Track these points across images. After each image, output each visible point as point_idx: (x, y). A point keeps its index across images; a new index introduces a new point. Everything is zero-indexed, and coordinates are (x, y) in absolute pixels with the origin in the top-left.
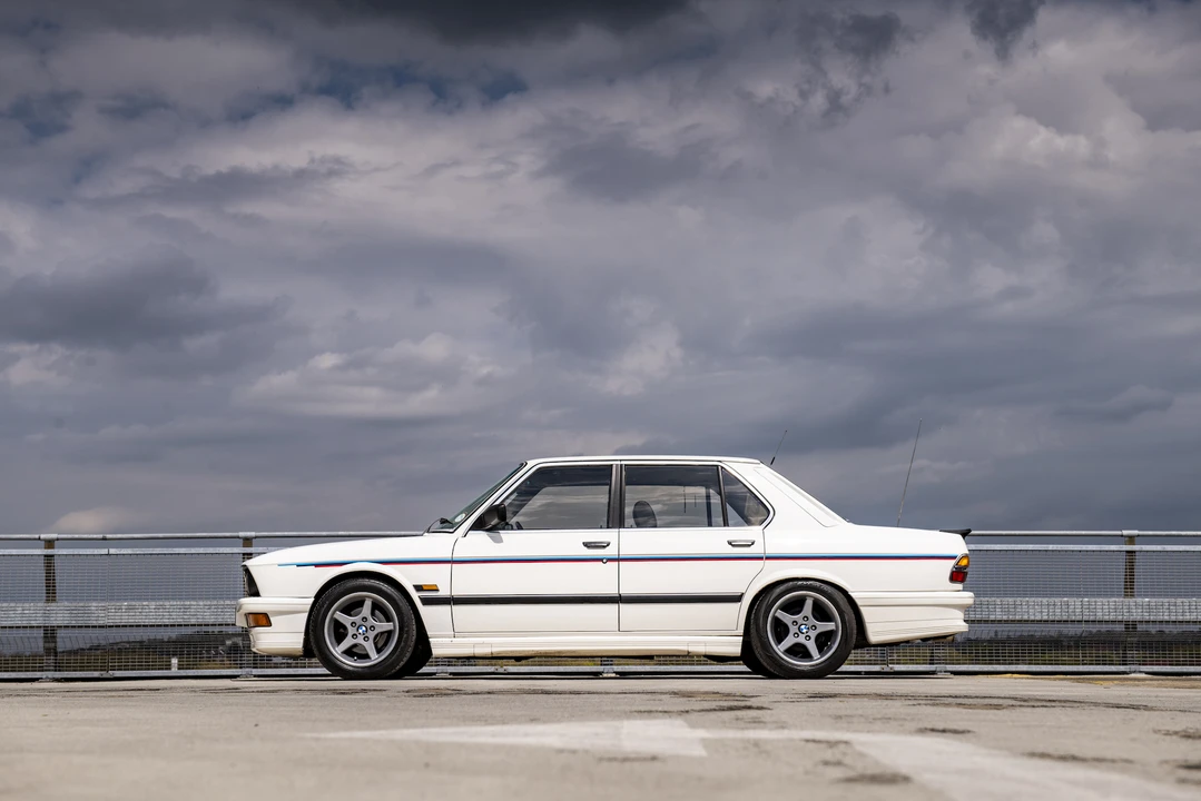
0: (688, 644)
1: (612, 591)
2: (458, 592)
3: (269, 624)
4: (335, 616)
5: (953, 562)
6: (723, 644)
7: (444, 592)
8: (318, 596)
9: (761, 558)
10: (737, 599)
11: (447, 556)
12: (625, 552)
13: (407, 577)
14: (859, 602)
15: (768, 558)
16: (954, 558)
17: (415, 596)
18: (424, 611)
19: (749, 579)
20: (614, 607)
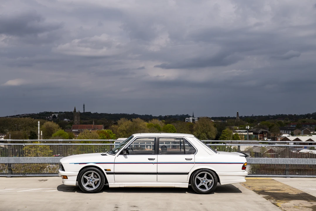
0: (175, 185)
1: (155, 171)
2: (116, 171)
3: (67, 178)
4: (84, 177)
5: (243, 164)
6: (184, 185)
7: (112, 171)
8: (80, 172)
9: (194, 163)
10: (187, 174)
11: (113, 162)
12: (159, 161)
13: (103, 167)
14: (218, 175)
15: (195, 163)
16: (243, 163)
17: (105, 172)
18: (107, 176)
19: (191, 169)
20: (156, 175)
